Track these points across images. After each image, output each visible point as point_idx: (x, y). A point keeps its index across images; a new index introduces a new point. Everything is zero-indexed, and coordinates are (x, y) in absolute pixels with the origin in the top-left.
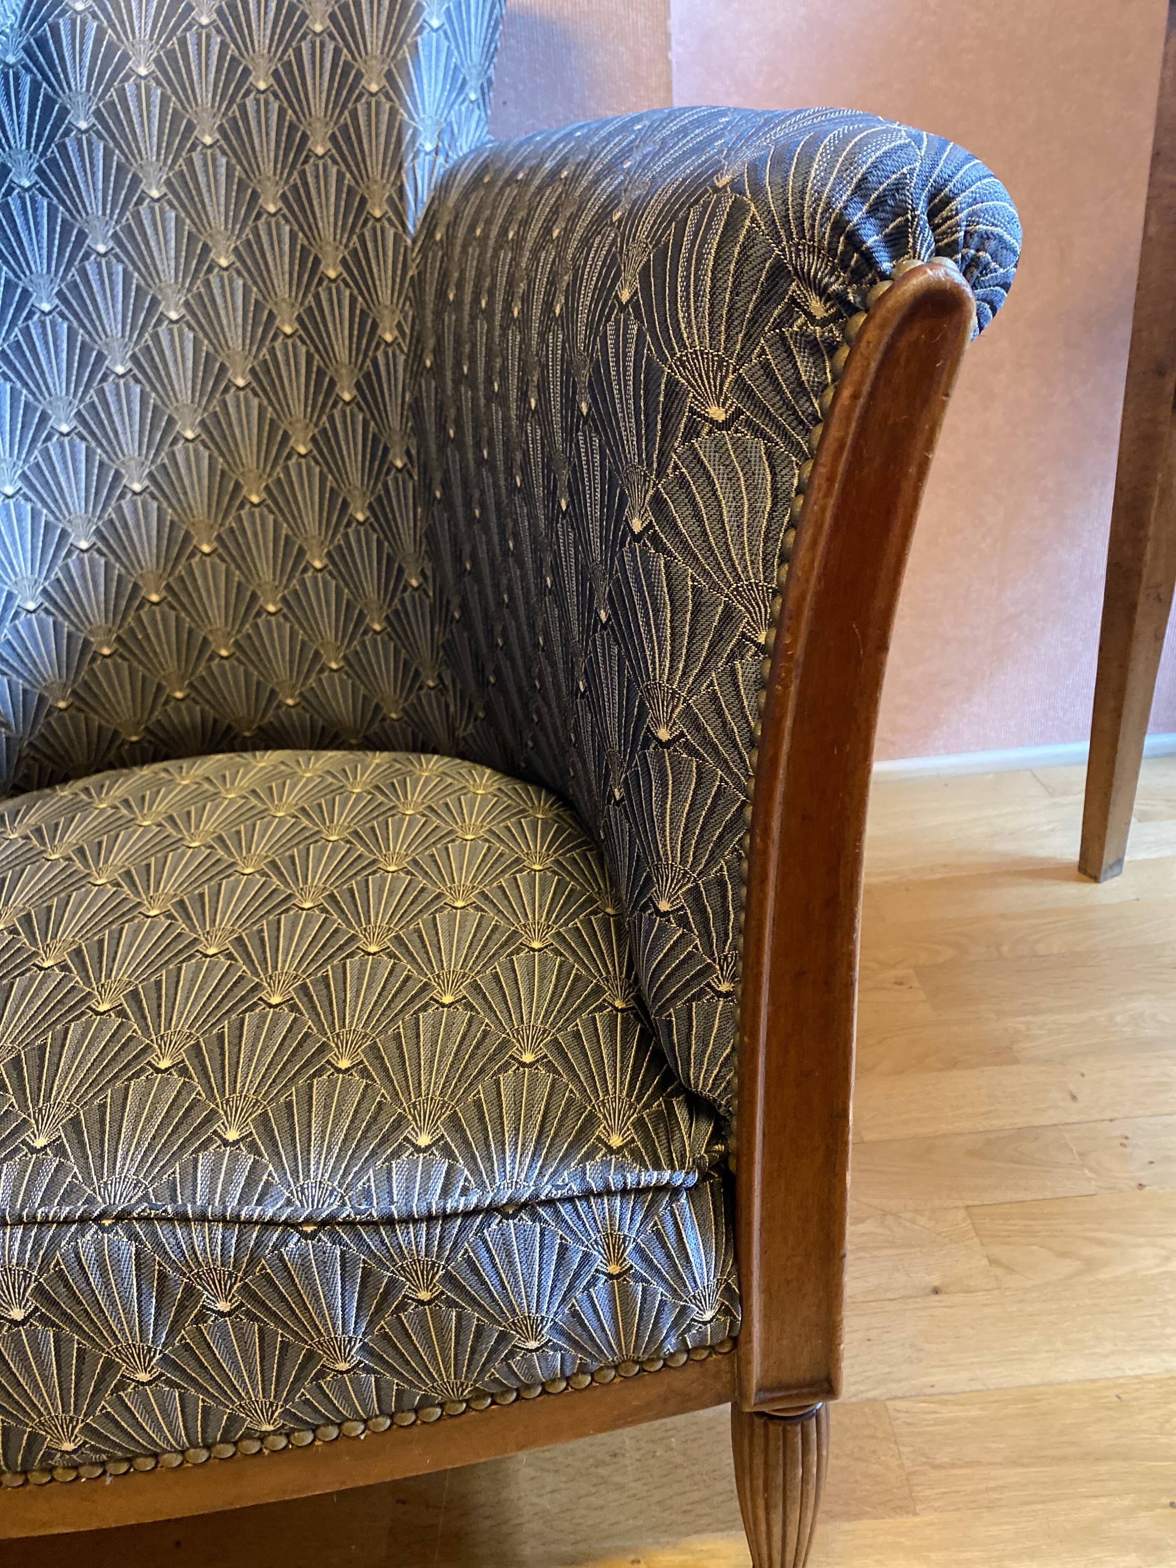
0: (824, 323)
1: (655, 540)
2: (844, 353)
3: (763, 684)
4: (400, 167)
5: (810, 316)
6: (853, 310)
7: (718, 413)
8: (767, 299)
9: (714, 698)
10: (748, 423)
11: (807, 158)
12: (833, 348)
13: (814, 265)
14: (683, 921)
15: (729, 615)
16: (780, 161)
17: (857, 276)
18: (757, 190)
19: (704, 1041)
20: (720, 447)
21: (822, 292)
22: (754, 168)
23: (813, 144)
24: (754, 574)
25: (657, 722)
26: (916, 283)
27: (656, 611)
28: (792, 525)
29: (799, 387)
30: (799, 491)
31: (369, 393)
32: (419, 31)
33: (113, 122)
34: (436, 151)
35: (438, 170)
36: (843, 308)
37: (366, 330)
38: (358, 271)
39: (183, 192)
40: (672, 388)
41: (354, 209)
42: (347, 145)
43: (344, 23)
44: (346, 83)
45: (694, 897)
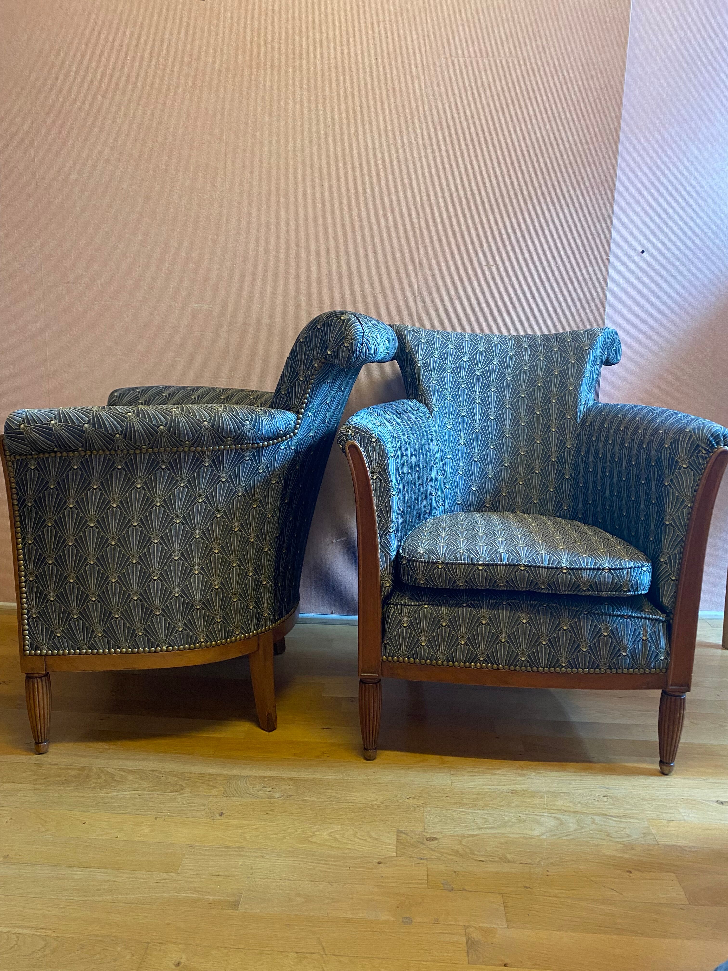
0: (705, 454)
1: (670, 486)
2: (708, 459)
3: (689, 513)
4: (577, 407)
5: (703, 453)
6: (710, 452)
7: (685, 466)
8: (695, 450)
9: (679, 516)
10: (690, 468)
11: (703, 429)
12: (706, 458)
13: (704, 445)
14: (666, 563)
15: (683, 501)
16: (698, 428)
17: (711, 447)
18: (694, 432)
19: (667, 591)
20: (685, 472)
21: (705, 449)
22: (694, 429)
23: (704, 427)
24: (689, 494)
25: (666, 521)
26: (721, 449)
27: (669, 499)
28: (697, 485)
29: (700, 463)
30: (699, 480)
31: (560, 460)
32: (584, 377)
33: (500, 390)
34: (585, 404)
35: (585, 409)
36: (708, 452)
37: (562, 444)
38: (561, 430)
39: (515, 407)
40: (677, 462)
41: (562, 415)
42: (562, 401)
43: (564, 373)
44: (563, 386)
45: (669, 558)
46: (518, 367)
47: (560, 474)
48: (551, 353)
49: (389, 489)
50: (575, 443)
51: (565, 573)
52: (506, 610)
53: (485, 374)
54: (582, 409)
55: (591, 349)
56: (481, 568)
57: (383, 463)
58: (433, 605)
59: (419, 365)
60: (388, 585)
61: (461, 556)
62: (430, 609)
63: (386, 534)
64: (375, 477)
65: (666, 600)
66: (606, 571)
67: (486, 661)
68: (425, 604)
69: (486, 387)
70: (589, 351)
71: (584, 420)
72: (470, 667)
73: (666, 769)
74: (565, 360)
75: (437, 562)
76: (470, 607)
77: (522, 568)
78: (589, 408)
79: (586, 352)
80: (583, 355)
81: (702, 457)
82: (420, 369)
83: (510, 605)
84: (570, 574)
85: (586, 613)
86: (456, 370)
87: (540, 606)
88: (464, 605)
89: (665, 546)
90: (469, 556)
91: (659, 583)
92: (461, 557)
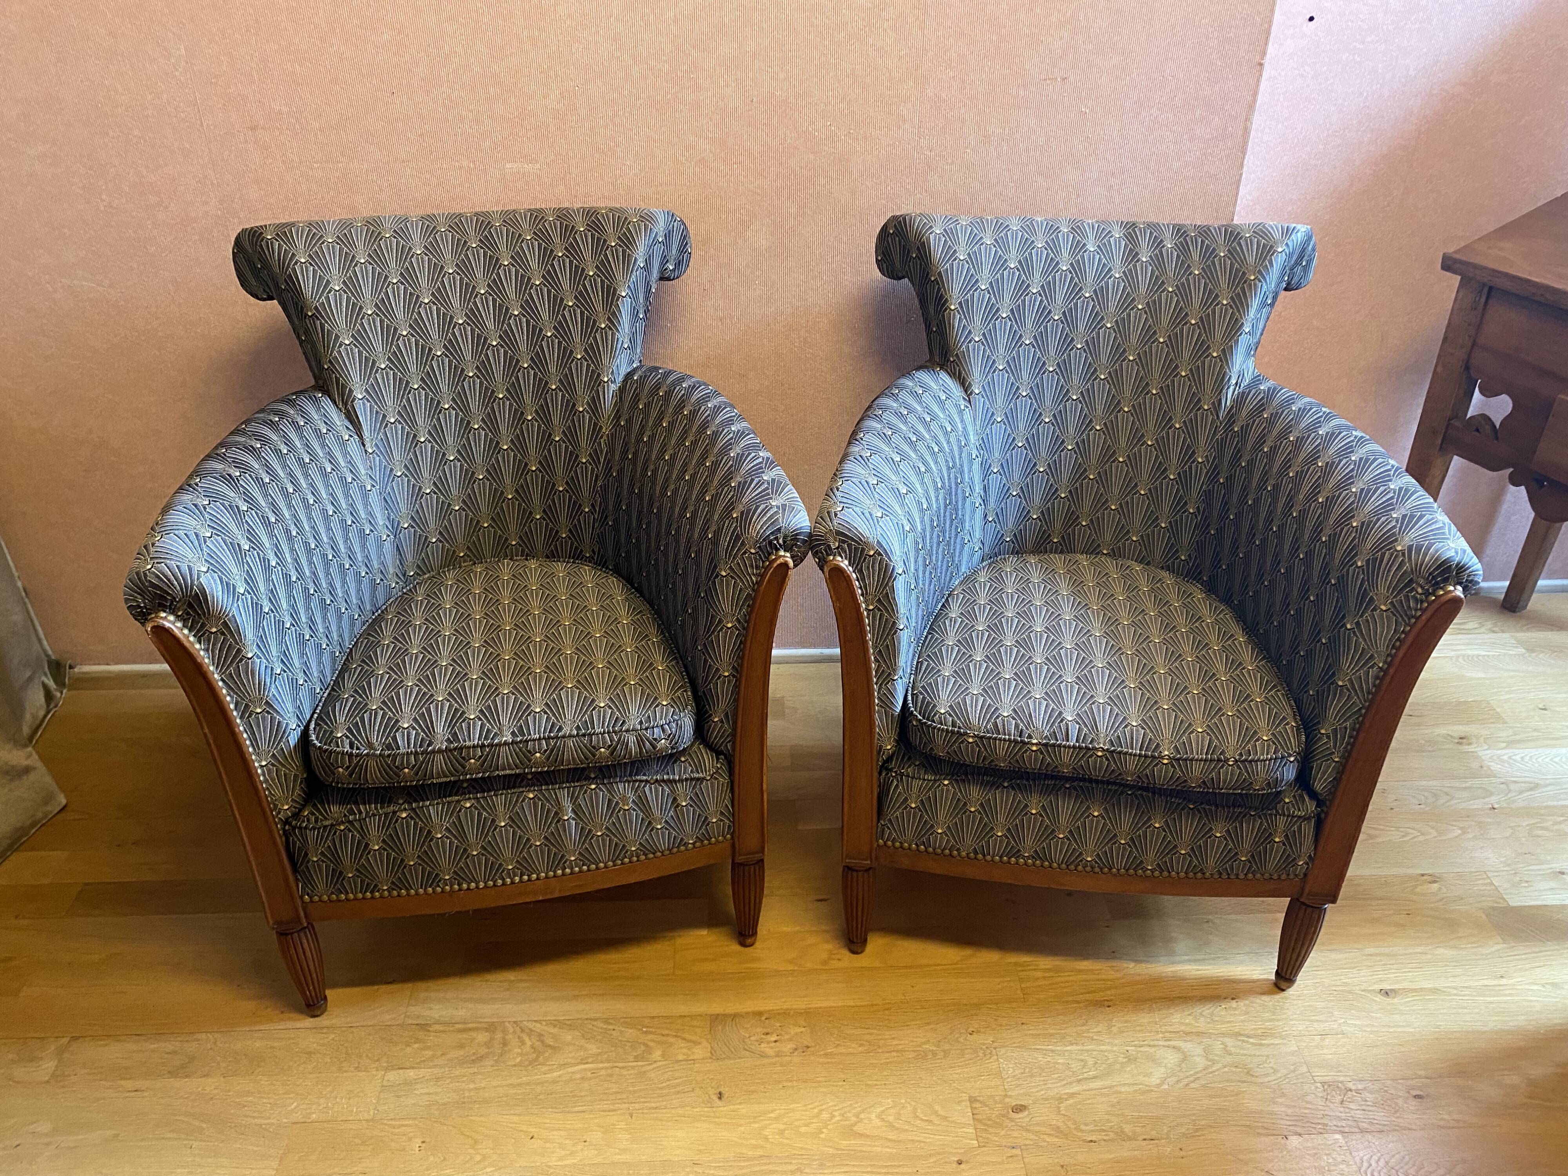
0: (1420, 594)
1: (1354, 633)
3: (1377, 677)
4: (1221, 389)
5: (1417, 593)
7: (1384, 608)
8: (1406, 586)
9: (1360, 678)
10: (1392, 612)
11: (1426, 554)
12: (1422, 602)
13: (1422, 581)
14: (1328, 737)
15: (1372, 657)
16: (1418, 551)
18: (1410, 555)
19: (1324, 774)
20: (1382, 615)
21: (1422, 588)
22: (1410, 548)
23: (1428, 550)
24: (1382, 648)
25: (1339, 679)
26: (1451, 594)
27: (1348, 650)
29: (1409, 607)
31: (1183, 478)
32: (1240, 335)
33: (1091, 346)
34: (1236, 384)
35: (1236, 392)
36: (1427, 594)
37: (1189, 454)
38: (1190, 427)
39: (1115, 378)
40: (1372, 599)
41: (1195, 402)
42: (1197, 374)
43: (1205, 323)
44: (1202, 349)
45: (1335, 731)
46: (1127, 303)
47: (1180, 504)
48: (1187, 280)
49: (894, 622)
50: (1211, 455)
51: (1166, 764)
52: (1070, 795)
53: (1068, 317)
54: (1229, 396)
55: (1260, 281)
56: (1034, 748)
57: (885, 587)
58: (956, 780)
59: (953, 307)
60: (889, 747)
61: (1004, 725)
62: (953, 787)
63: (888, 683)
64: (871, 607)
65: (1319, 786)
66: (1231, 763)
67: (1033, 857)
68: (945, 779)
69: (1067, 343)
70: (1255, 285)
71: (1231, 417)
72: (1009, 863)
73: (1283, 985)
74: (1211, 298)
75: (966, 734)
76: (1013, 788)
77: (1100, 754)
78: (1243, 393)
79: (1251, 285)
80: (1243, 289)
81: (1414, 597)
82: (954, 315)
83: (1075, 789)
84: (1173, 766)
85: (1192, 806)
86: (1017, 314)
87: (1122, 793)
88: (1006, 784)
89: (1331, 713)
90: (1017, 726)
91: (1313, 762)
92: (1004, 729)
